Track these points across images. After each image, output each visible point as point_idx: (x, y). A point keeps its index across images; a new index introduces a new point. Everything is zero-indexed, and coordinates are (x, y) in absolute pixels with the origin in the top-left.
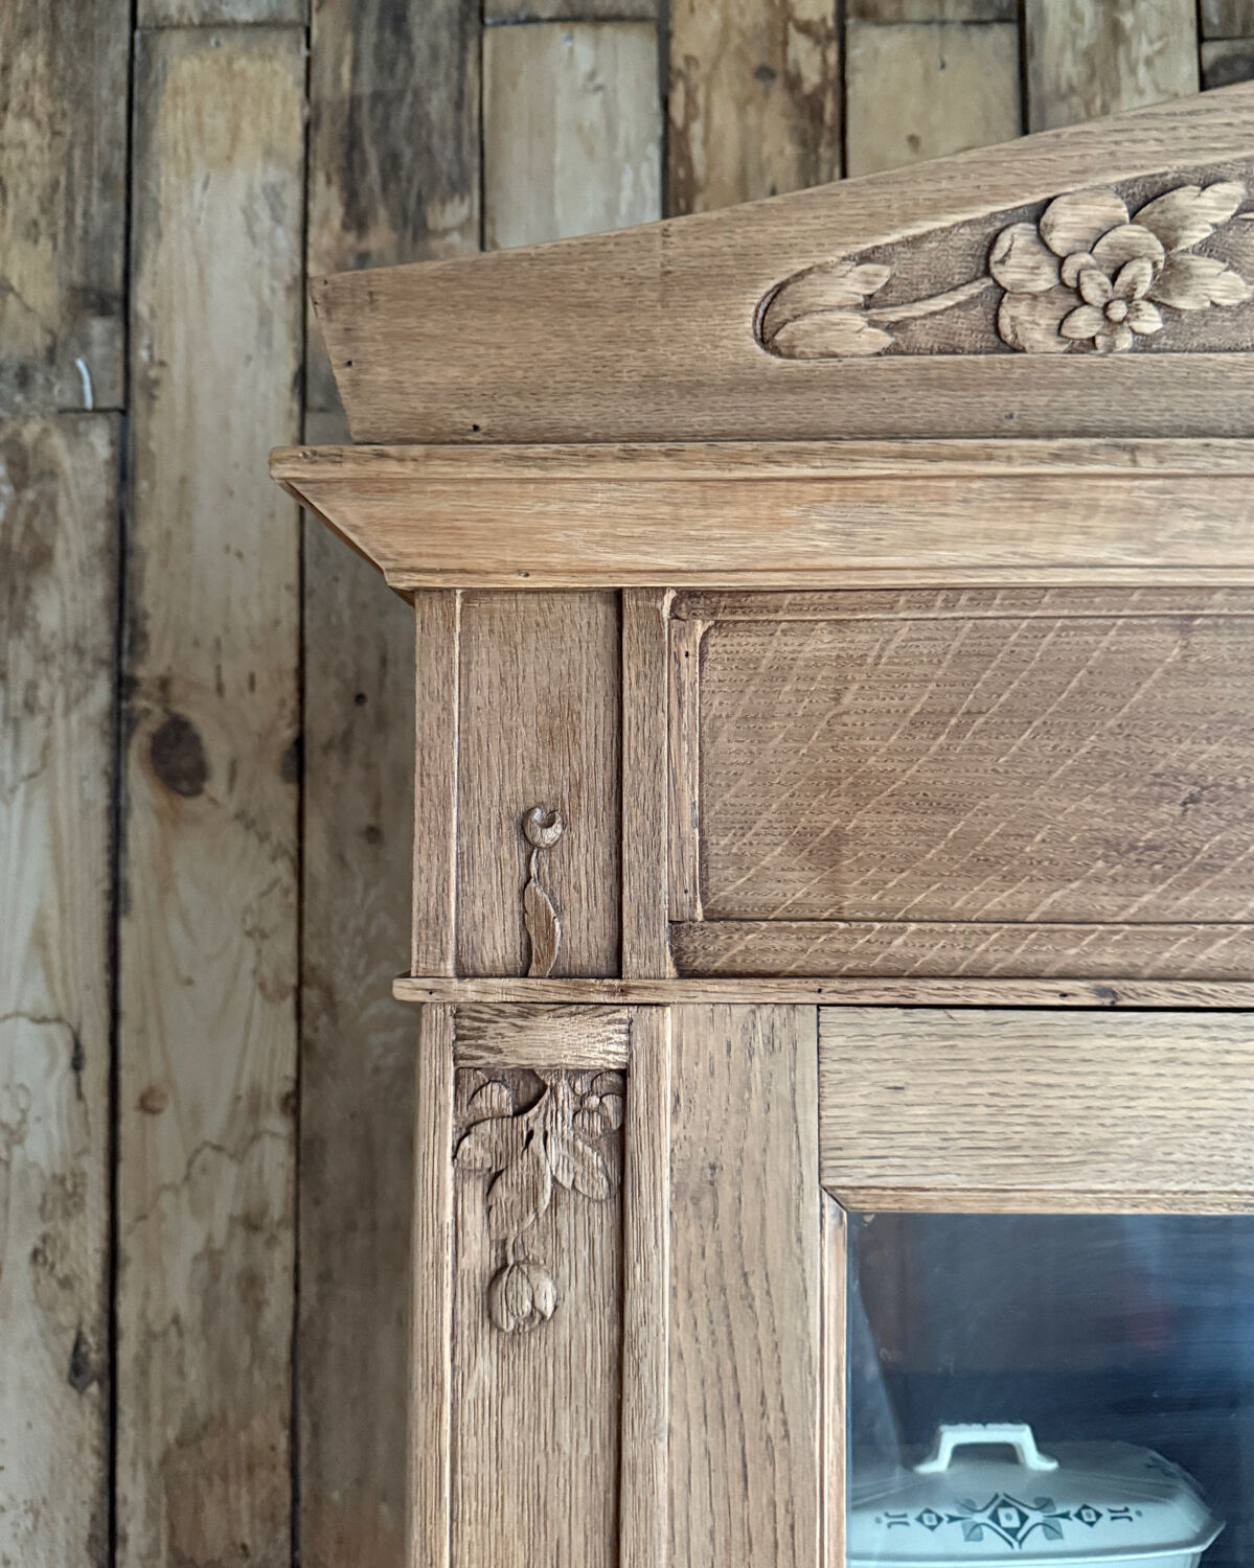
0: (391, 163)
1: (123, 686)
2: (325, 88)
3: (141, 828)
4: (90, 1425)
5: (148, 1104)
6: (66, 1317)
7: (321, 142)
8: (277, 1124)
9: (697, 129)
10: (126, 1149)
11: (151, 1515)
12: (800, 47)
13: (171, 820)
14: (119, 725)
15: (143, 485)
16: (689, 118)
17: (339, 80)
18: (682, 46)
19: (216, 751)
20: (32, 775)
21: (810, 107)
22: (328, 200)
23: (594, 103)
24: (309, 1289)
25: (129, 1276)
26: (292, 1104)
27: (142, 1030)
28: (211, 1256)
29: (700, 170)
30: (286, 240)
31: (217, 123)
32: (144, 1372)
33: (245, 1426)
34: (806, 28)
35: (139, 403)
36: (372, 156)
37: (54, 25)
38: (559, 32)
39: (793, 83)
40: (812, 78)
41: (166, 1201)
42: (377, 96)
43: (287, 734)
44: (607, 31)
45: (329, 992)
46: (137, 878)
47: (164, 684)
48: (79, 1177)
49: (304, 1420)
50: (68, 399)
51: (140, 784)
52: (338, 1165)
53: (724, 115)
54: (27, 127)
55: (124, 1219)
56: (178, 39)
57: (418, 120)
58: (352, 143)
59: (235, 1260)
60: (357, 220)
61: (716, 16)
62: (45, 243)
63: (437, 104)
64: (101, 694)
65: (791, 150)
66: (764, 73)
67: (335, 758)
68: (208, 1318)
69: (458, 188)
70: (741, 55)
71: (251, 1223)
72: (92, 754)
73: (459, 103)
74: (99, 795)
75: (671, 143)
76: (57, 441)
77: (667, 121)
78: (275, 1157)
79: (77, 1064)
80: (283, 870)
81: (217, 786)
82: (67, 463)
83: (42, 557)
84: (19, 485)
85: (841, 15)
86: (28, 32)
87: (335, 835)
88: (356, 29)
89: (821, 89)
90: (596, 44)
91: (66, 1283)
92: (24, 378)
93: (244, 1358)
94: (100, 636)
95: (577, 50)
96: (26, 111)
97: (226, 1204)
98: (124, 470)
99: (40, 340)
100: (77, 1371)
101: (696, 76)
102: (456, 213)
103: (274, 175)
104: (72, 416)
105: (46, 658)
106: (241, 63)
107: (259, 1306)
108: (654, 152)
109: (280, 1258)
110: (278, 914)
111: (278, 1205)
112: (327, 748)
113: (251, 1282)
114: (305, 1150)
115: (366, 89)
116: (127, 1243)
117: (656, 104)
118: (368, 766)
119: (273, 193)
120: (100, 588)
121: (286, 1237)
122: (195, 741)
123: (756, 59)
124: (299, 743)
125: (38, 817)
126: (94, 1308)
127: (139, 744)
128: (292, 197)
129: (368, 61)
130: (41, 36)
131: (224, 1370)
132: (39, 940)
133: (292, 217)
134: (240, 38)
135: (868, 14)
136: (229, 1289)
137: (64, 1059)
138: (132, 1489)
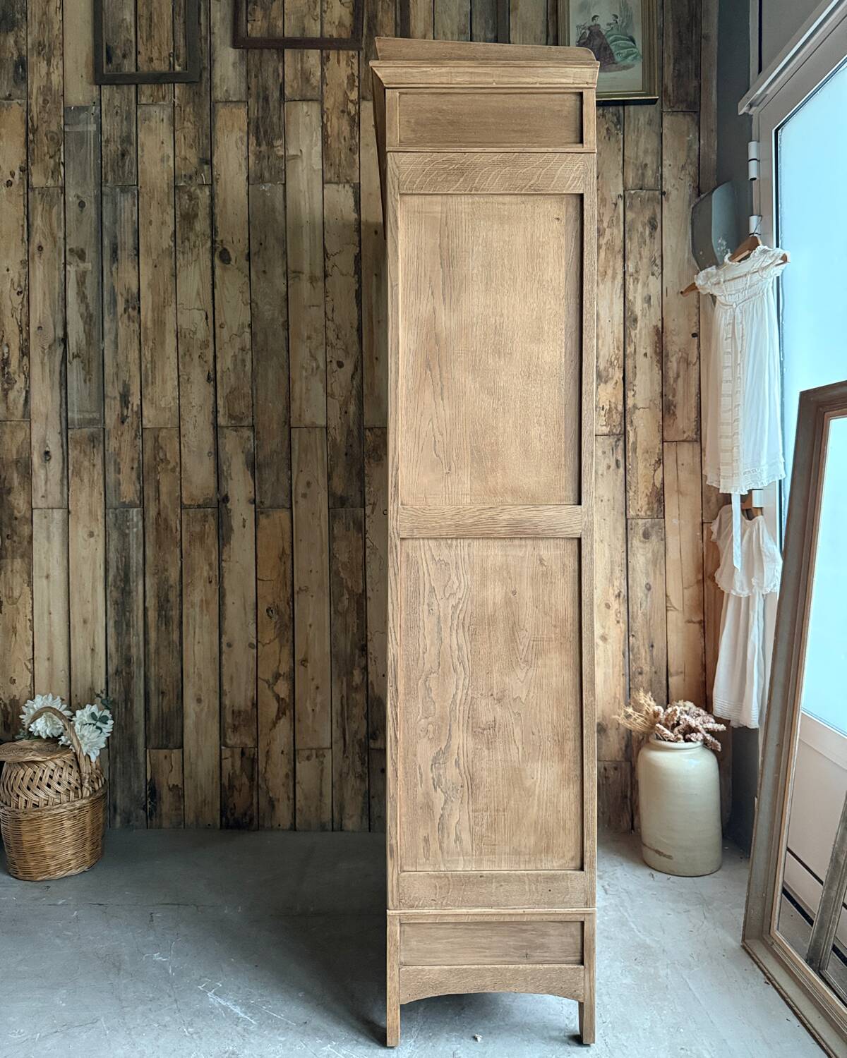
0: (266, 132)
1: (213, 242)
2: (251, 116)
3: (218, 271)
4: (212, 389)
5: (221, 326)
6: (206, 368)
7: (251, 126)
8: (248, 330)
9: (329, 124)
10: (217, 335)
11: (224, 407)
12: (350, 106)
13: (224, 269)
14: (213, 250)
15: (216, 200)
16: (327, 121)
17: (255, 113)
18: (327, 105)
19: (233, 256)
20: (195, 260)
21: (352, 119)
22: (253, 140)
23: (308, 118)
24: (255, 363)
25: (218, 360)
26: (250, 326)
27: (220, 312)
28: (235, 356)
29: (330, 133)
30: (244, 148)
31: (229, 123)
32: (222, 379)
33: (242, 389)
34: (351, 101)
35: (215, 183)
36: (262, 130)
37: (194, 102)
38: (300, 103)
39: (349, 113)
40: (353, 112)
41: (226, 345)
42: (262, 117)
43: (247, 251)
44: (310, 102)
45: (257, 304)
46: (217, 281)
47: (222, 241)
48: (208, 341)
49: (254, 388)
50: (200, 183)
51: (217, 261)
52: (260, 338)
53: (334, 120)
54: (189, 124)
55: (217, 349)
56: (220, 105)
57: (271, 122)
58: (257, 128)
59: (240, 357)
60: (259, 144)
61: (333, 99)
62: (194, 149)
63: (275, 119)
64: (209, 244)
65: (348, 128)
66: (343, 112)
67: (256, 257)
68: (235, 368)
69: (280, 137)
70: (338, 108)
71: (243, 349)
72: (208, 256)
73: (280, 119)
74: (209, 264)
75: (324, 127)
76: (198, 191)
77: (323, 122)
78: (247, 336)
79: (207, 318)
80: (247, 279)
81: (233, 262)
82: (200, 195)
83: (196, 215)
84: (191, 201)
85: (359, 98)
86: (188, 103)
87: (257, 272)
88: (258, 103)
89: (355, 115)
90: (308, 106)
91: (206, 362)
92: (191, 178)
93: (242, 376)
94: (208, 232)
95: (304, 107)
96: (189, 120)
97: (238, 346)
98: (212, 197)
99: (194, 170)
100: (209, 379)
101: (329, 112)
102: (279, 143)
103: (241, 134)
104: (201, 186)
105: (198, 237)
106: (234, 110)
107: (245, 366)
108: (320, 129)
109: (248, 357)
110: (246, 288)
111: (248, 347)
112: (255, 254)
113: (243, 361)
114: (253, 335)
115: (260, 115)
116: (218, 354)
117: (320, 118)
118: (263, 258)
119: (241, 138)
120: (208, 222)
121: (250, 352)
122: (229, 253)
123: (341, 109)
124: (249, 253)
125: (197, 267)
126: (212, 367)
127: (217, 254)
128: (245, 139)
129: (260, 110)
130: (191, 104)
131: (238, 378)
132: (198, 294)
133: (245, 143)
134: (233, 105)
135: (364, 98)
136: (239, 362)
137: (204, 317)
138: (220, 402)
